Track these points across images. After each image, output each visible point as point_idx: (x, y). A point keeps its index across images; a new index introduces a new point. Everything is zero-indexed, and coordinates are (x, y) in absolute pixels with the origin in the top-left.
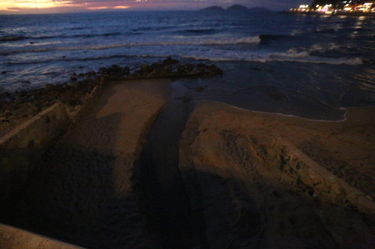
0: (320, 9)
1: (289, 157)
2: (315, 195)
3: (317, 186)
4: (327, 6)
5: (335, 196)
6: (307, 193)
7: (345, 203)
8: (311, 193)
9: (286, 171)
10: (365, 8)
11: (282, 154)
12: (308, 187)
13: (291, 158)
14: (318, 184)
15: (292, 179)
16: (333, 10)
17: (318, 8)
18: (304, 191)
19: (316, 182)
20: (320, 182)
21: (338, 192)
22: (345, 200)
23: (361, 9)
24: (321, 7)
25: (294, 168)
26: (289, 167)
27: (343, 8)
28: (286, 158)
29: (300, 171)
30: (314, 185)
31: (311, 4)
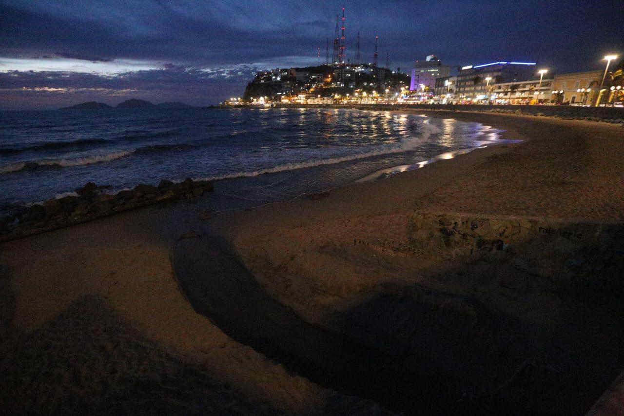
0: (255, 102)
1: (456, 223)
2: (505, 246)
3: (506, 234)
4: (262, 98)
5: (527, 232)
6: (495, 251)
7: (540, 231)
8: (500, 248)
9: (457, 243)
10: (301, 99)
11: (441, 227)
12: (494, 242)
13: (460, 223)
14: (505, 231)
15: (470, 247)
16: (270, 102)
17: (253, 101)
18: (491, 249)
19: (501, 230)
20: (507, 227)
21: (529, 225)
22: (538, 229)
23: (297, 101)
24: (255, 100)
25: (469, 231)
26: (460, 235)
27: (280, 100)
28: (451, 227)
29: (479, 231)
30: (501, 235)
31: (242, 97)
